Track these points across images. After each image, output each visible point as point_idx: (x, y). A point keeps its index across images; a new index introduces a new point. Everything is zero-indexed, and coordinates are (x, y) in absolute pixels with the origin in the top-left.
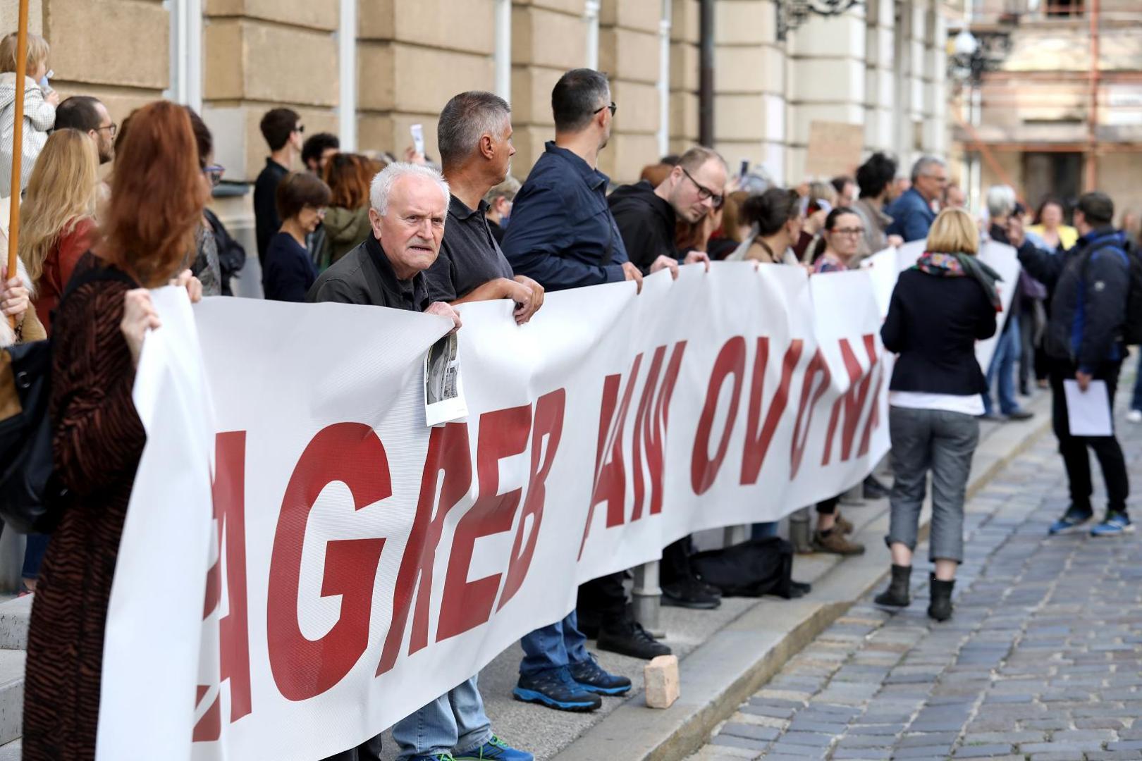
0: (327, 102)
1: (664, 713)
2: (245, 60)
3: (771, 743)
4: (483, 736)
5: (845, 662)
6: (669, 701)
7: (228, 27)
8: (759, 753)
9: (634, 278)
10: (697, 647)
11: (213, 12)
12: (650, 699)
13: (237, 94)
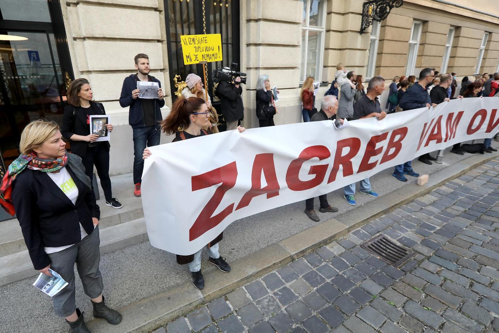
0: (439, 66)
1: (420, 187)
2: (422, 61)
3: (444, 196)
4: (369, 190)
5: (483, 173)
6: (422, 184)
7: (421, 57)
8: (438, 199)
9: (428, 106)
10: (448, 167)
11: (419, 55)
12: (418, 183)
13: (420, 66)
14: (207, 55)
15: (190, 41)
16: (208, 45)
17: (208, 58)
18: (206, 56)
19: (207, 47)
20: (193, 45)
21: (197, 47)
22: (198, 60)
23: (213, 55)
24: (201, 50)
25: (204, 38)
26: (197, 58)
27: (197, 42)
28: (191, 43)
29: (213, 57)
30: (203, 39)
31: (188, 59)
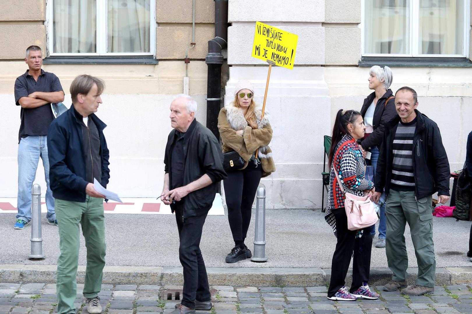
14: (277, 54)
15: (265, 31)
16: (282, 44)
17: (277, 59)
18: (276, 56)
19: (279, 46)
20: (265, 37)
21: (269, 41)
22: (267, 57)
23: (284, 59)
24: (273, 47)
25: (280, 34)
26: (266, 54)
27: (271, 35)
28: (265, 34)
29: (283, 61)
30: (278, 34)
31: (257, 52)
